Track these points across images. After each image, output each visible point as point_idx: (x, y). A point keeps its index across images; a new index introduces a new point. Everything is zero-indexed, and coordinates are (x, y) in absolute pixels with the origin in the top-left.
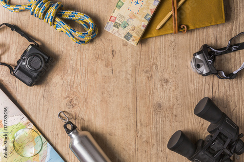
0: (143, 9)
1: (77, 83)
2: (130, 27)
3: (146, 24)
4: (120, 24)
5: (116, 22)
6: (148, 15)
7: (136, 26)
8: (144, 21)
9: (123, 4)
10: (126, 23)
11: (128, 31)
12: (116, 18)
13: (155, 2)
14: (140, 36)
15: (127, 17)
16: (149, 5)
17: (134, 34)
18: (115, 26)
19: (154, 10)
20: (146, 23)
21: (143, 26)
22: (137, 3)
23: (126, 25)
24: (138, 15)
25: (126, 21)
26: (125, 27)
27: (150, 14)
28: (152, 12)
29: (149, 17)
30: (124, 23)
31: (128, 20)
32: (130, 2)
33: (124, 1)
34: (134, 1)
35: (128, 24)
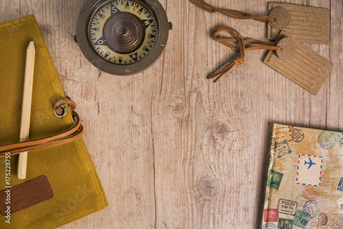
2: (316, 219)
4: (291, 221)
7: (326, 212)
8: (340, 196)
9: (281, 175)
10: (303, 213)
12: (277, 211)
15: (301, 201)
22: (311, 163)
23: (306, 218)
25: (300, 209)
26: (305, 222)
30: (298, 214)
31: (304, 207)
32: (294, 166)
33: (282, 169)
34: (302, 162)
35: (308, 215)
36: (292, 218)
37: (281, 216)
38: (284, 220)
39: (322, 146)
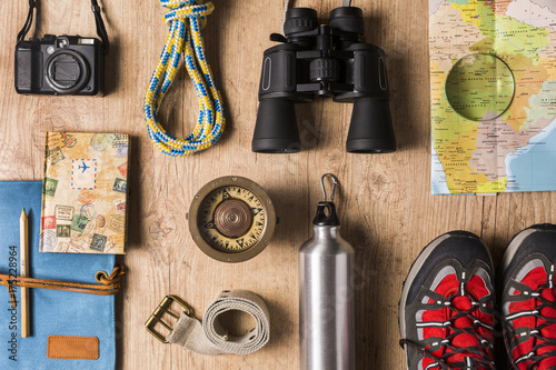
0: (102, 173)
1: (174, 181)
2: (94, 222)
3: (124, 200)
4: (69, 227)
5: (59, 226)
6: (118, 180)
7: (104, 214)
8: (116, 197)
9: (56, 182)
10: (81, 217)
11: (92, 233)
12: (54, 217)
13: (120, 151)
14: (123, 229)
15: (78, 205)
16: (111, 161)
17: (108, 233)
18: (60, 235)
19: (125, 167)
20: (123, 198)
21: (120, 207)
22: (85, 167)
23: (84, 222)
24: (97, 191)
25: (77, 213)
26: (83, 226)
27: (121, 177)
28: (122, 172)
29: (123, 184)
30: (75, 219)
31: (81, 210)
32: (68, 172)
33: (56, 176)
34: (76, 166)
35: (85, 218)
36: (69, 223)
37: (58, 222)
38: (62, 226)
39: (96, 149)
